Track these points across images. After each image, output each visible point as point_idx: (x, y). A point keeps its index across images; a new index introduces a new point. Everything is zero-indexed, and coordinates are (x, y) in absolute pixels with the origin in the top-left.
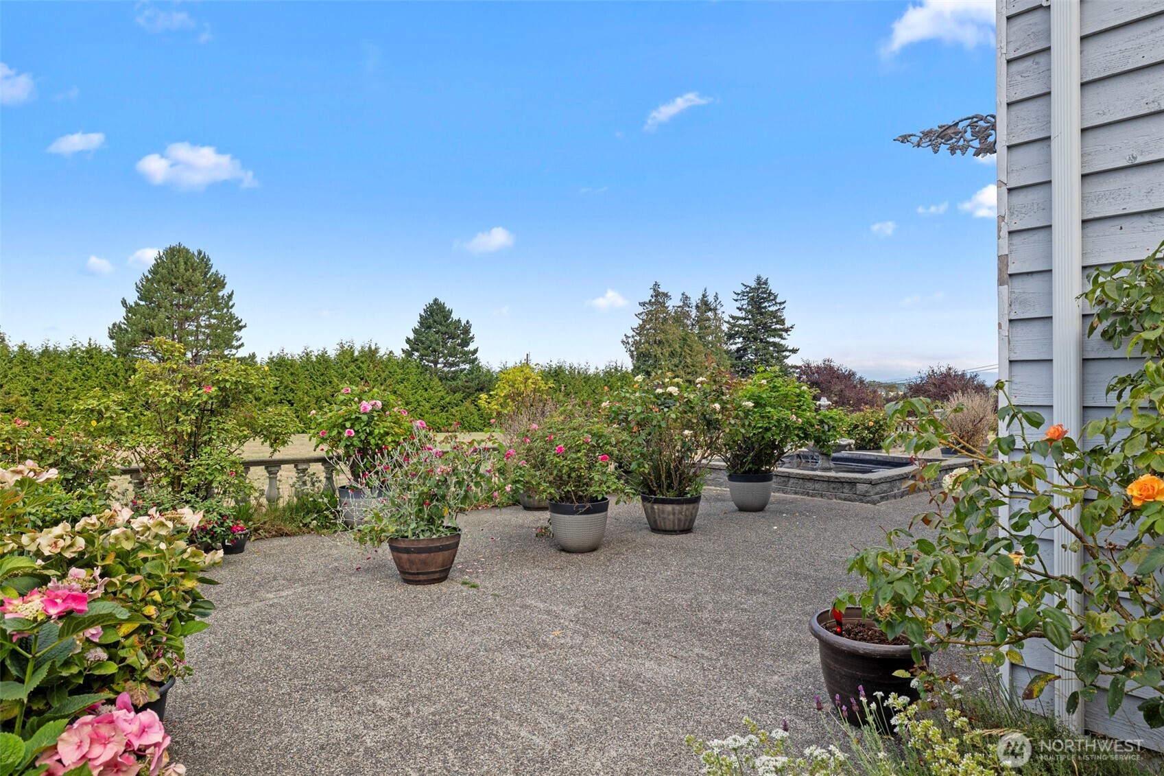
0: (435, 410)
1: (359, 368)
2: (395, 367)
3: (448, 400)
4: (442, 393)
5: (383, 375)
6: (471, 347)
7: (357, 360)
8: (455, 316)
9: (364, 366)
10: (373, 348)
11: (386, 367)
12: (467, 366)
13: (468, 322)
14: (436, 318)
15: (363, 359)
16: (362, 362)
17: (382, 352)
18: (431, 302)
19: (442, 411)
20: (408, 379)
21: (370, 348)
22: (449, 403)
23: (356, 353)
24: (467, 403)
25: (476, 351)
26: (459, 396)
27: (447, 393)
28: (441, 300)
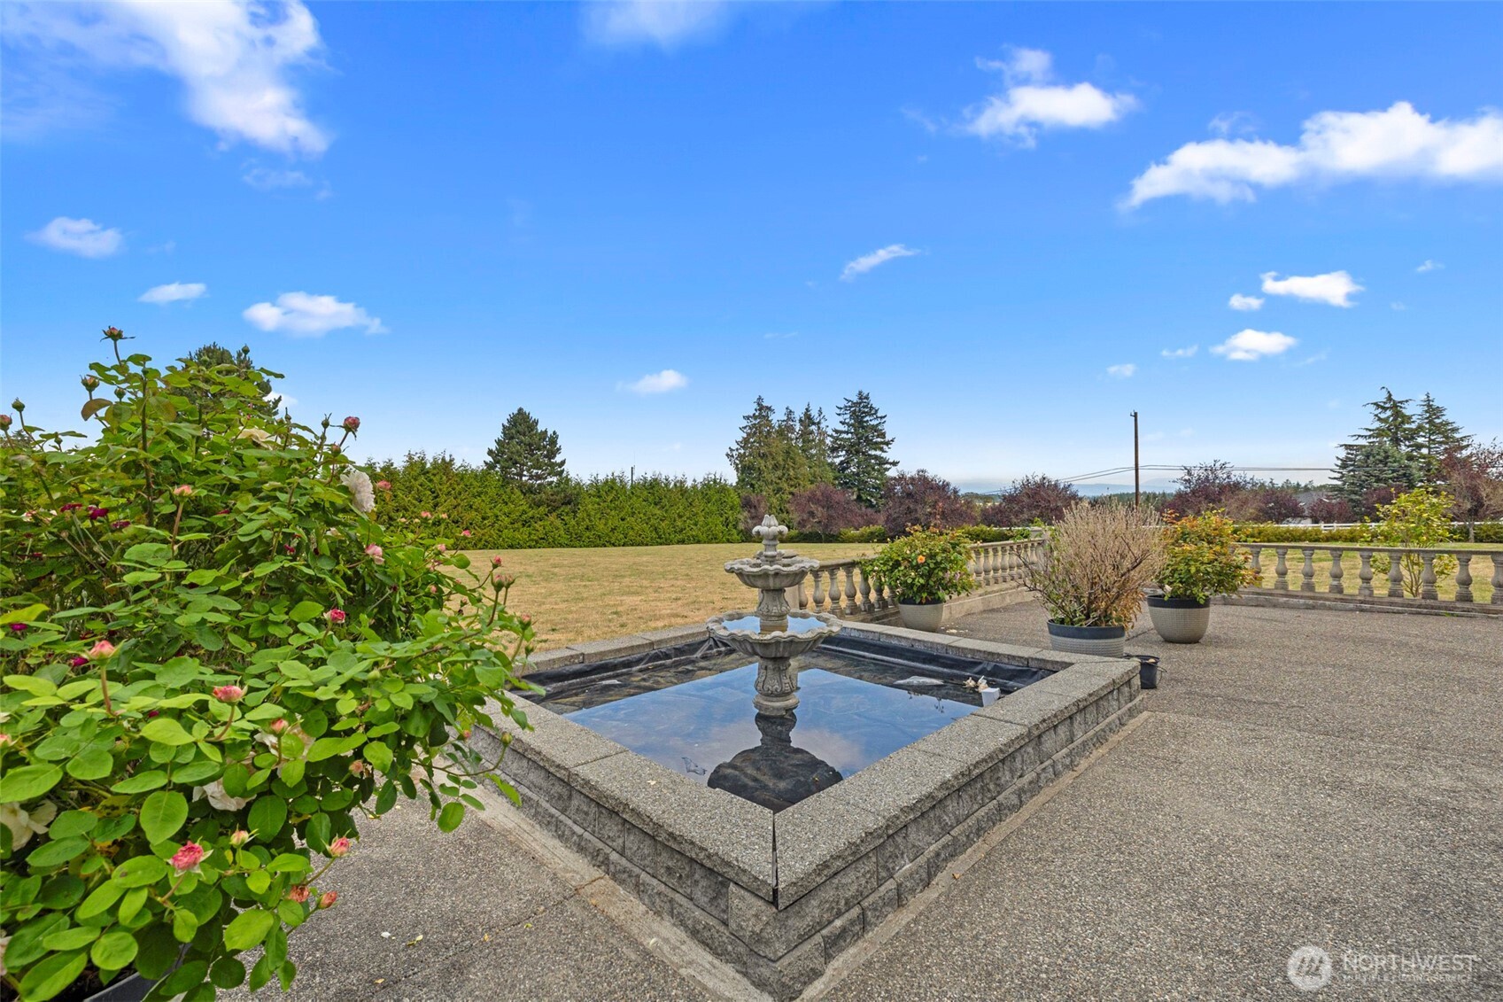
0: (516, 525)
1: (431, 481)
2: (472, 480)
3: (530, 514)
4: (525, 507)
5: (458, 488)
6: (558, 459)
7: (428, 472)
8: (540, 428)
9: (436, 479)
10: (448, 459)
11: (462, 479)
12: (555, 479)
13: (554, 433)
14: (520, 429)
15: (435, 472)
16: (434, 475)
17: (457, 463)
18: (516, 412)
19: (524, 525)
20: (487, 493)
21: (443, 459)
22: (532, 518)
23: (428, 465)
24: (552, 518)
25: (563, 463)
26: (542, 509)
27: (530, 507)
28: (526, 410)
